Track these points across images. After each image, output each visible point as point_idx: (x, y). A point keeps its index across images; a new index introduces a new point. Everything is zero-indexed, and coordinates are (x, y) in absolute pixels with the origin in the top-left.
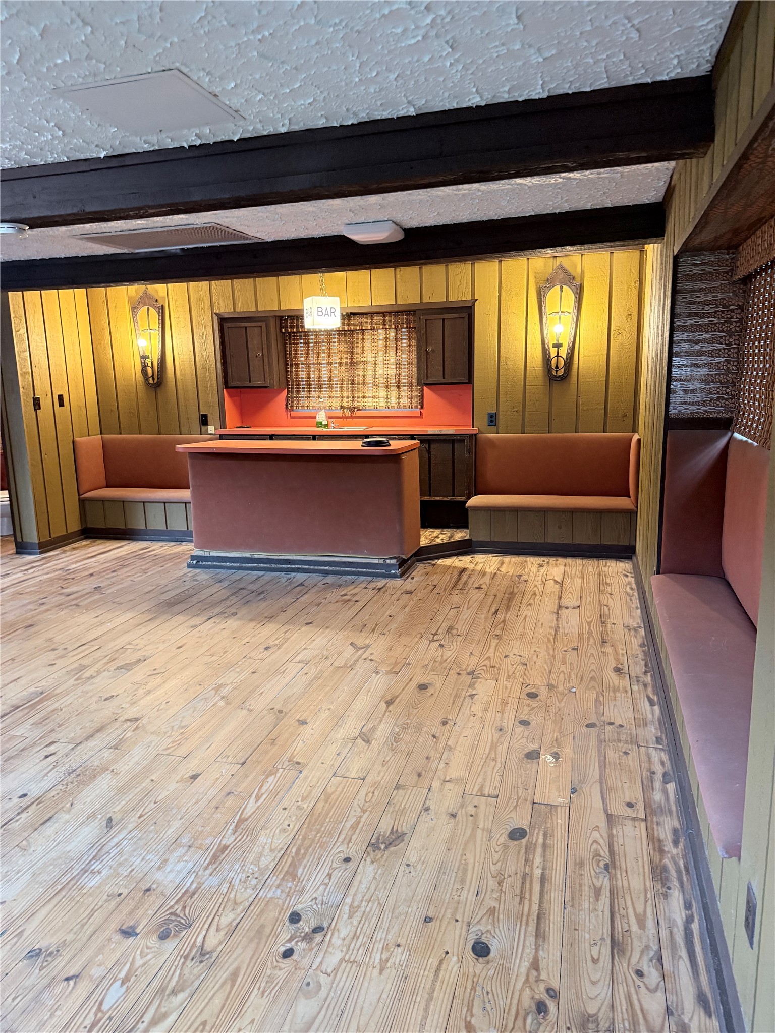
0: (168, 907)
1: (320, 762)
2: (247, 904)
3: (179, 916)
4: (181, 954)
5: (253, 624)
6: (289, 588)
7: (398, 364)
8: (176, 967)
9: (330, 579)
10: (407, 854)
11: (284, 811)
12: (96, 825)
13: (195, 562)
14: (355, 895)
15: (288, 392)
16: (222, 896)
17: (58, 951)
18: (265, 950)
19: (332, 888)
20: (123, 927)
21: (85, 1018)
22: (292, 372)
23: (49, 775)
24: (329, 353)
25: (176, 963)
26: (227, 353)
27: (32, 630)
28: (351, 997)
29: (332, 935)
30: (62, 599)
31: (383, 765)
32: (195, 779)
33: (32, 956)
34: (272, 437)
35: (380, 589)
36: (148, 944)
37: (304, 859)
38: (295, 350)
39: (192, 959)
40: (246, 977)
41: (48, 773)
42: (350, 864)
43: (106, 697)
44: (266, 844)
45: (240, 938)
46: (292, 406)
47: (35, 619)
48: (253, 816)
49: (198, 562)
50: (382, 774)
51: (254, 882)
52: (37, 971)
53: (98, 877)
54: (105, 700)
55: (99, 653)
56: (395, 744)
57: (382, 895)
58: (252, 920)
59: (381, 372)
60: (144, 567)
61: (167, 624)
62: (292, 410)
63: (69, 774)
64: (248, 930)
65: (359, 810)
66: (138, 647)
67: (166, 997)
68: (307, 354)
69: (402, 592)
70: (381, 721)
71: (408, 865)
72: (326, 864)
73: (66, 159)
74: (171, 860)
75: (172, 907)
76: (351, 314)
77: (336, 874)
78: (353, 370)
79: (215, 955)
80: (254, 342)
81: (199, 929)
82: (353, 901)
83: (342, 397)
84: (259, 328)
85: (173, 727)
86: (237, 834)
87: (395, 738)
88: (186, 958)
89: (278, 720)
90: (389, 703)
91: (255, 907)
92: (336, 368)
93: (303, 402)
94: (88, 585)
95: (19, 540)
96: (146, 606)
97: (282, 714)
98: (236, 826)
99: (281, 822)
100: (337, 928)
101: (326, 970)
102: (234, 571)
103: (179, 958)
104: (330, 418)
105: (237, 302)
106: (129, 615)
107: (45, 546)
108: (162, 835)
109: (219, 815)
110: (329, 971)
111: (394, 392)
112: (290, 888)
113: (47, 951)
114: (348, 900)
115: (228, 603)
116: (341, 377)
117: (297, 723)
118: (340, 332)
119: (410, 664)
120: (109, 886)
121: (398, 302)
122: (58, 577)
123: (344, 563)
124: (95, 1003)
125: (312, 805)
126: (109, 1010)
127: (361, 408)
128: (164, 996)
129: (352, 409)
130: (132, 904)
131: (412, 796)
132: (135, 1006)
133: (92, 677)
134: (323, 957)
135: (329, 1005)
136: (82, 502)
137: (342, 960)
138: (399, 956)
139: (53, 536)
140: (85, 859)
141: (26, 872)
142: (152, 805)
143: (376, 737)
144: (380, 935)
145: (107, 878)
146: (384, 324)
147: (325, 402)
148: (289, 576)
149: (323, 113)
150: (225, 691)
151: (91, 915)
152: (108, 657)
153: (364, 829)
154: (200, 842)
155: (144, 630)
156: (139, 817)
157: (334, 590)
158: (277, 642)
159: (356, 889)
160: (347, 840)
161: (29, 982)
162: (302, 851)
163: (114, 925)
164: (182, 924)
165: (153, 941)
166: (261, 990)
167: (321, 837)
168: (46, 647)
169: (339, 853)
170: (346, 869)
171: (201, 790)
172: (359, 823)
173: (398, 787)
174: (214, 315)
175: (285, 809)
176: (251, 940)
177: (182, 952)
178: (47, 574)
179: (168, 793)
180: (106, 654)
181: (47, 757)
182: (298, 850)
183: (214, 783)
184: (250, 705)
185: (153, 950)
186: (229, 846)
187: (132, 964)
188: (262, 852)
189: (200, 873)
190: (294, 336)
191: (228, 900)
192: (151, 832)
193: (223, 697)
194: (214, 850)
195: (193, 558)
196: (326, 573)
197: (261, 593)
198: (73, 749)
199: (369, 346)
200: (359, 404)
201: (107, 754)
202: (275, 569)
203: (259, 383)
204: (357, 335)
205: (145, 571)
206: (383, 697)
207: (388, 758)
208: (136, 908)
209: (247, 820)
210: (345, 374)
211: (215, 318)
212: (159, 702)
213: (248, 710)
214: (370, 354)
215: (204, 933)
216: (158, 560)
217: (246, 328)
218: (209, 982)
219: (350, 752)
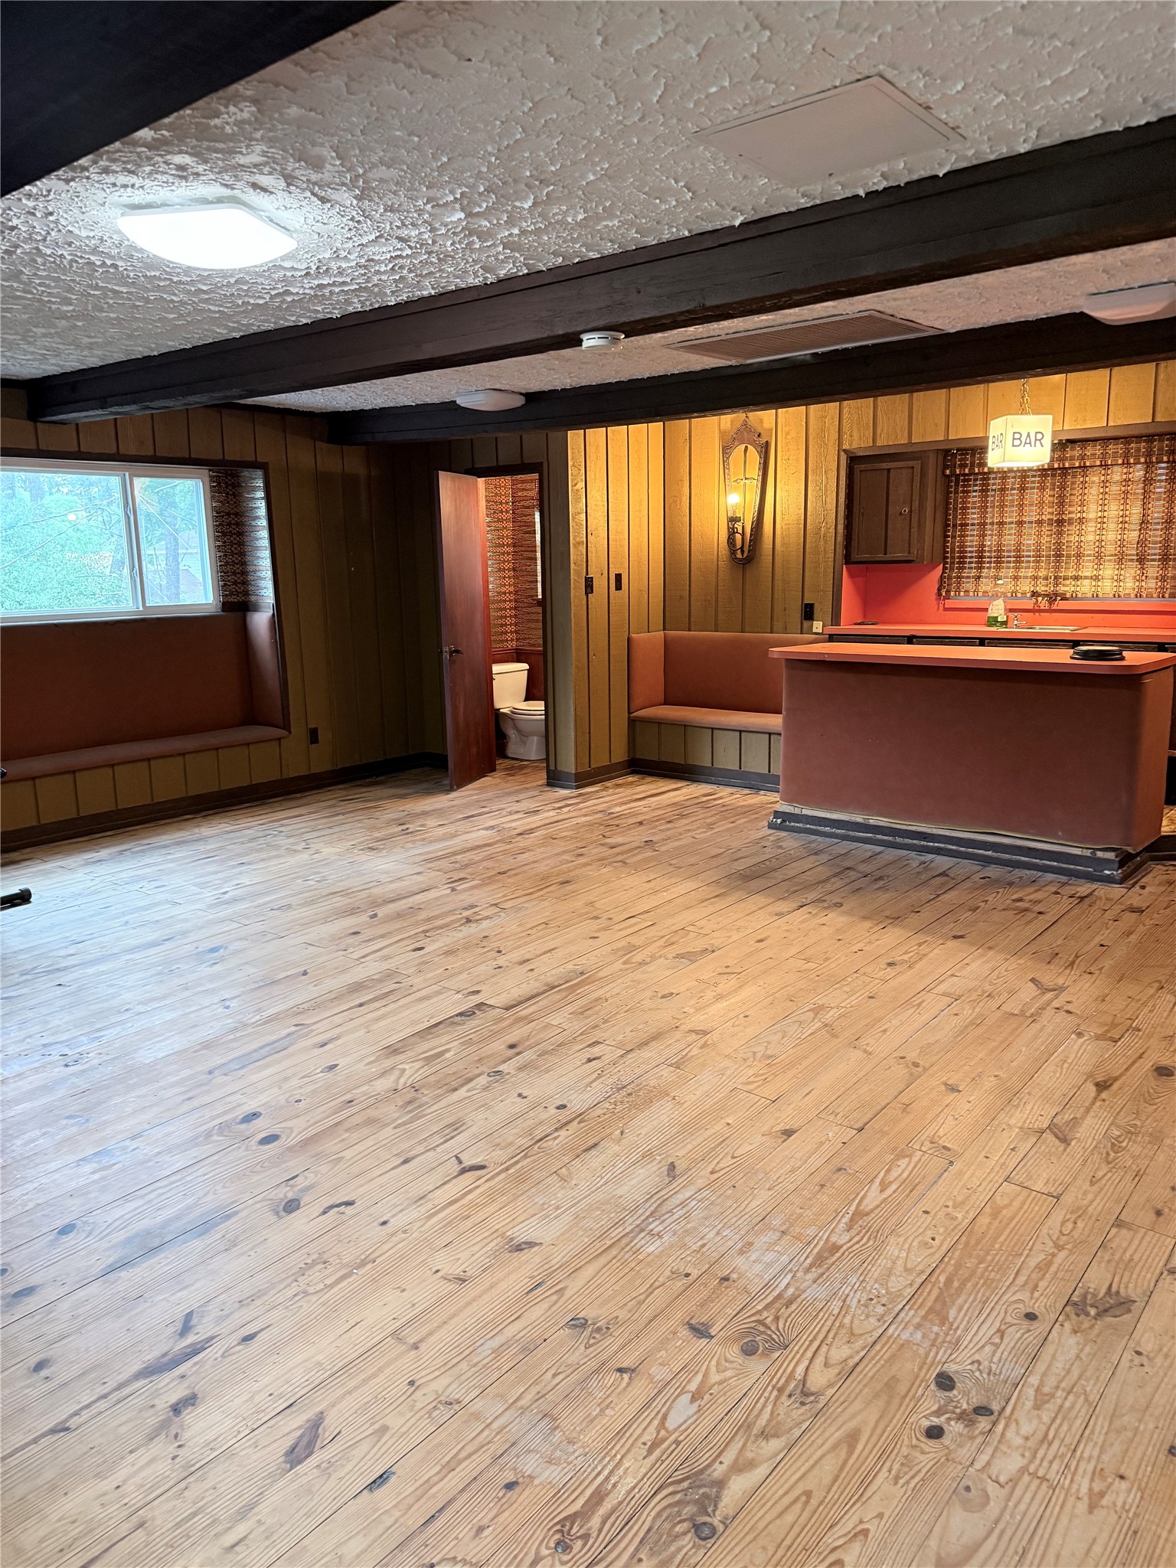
0: (754, 1311)
1: (983, 1154)
2: (870, 1340)
3: (769, 1328)
4: (774, 1382)
5: (868, 924)
6: (924, 877)
7: (1144, 523)
8: (767, 1399)
9: (993, 871)
10: (1137, 1335)
11: (925, 1215)
12: (654, 1169)
13: (779, 821)
14: (1044, 1374)
15: (945, 568)
16: (833, 1318)
17: (608, 1328)
18: (898, 1416)
19: (1006, 1353)
20: (693, 1322)
21: (645, 1429)
22: (954, 537)
23: (593, 1085)
24: (1021, 506)
25: (766, 1394)
26: (856, 509)
27: (569, 888)
28: (1040, 1532)
29: (1006, 1426)
30: (605, 851)
31: (1092, 1184)
32: (790, 1136)
33: (575, 1326)
34: (910, 640)
35: (1082, 898)
36: (728, 1355)
37: (959, 1296)
38: (964, 502)
39: (790, 1396)
40: (870, 1446)
41: (592, 1082)
42: (1035, 1324)
43: (663, 993)
44: (898, 1257)
45: (860, 1386)
46: (948, 592)
47: (572, 874)
48: (877, 1211)
49: (784, 821)
50: (1090, 1197)
51: (880, 1310)
52: (582, 1347)
53: (658, 1243)
54: (662, 997)
55: (652, 932)
56: (1112, 1155)
57: (1093, 1390)
58: (878, 1365)
59: (1111, 536)
60: (708, 821)
61: (742, 905)
62: (947, 597)
63: (619, 1090)
64: (872, 1378)
65: (1051, 1244)
66: (703, 931)
67: (752, 1438)
68: (983, 509)
69: (1123, 907)
70: (1088, 1110)
71: (1139, 1353)
72: (994, 1314)
73: (687, 234)
74: (757, 1245)
75: (759, 1312)
76: (1069, 441)
77: (1013, 1334)
78: (1060, 533)
79: (823, 1400)
80: (900, 490)
81: (798, 1356)
82: (1042, 1383)
83: (1035, 578)
84: (910, 471)
85: (754, 1053)
86: (853, 1232)
87: (1113, 1144)
88: (781, 1390)
89: (913, 1079)
90: (1102, 1086)
91: (882, 1348)
92: (1030, 531)
93: (969, 585)
94: (638, 836)
95: (552, 768)
96: (713, 875)
97: (920, 1069)
98: (851, 1220)
99: (921, 1230)
100: (1014, 1417)
101: (997, 1477)
102: (836, 841)
103: (770, 1388)
104: (1011, 610)
105: (879, 431)
106: (690, 885)
107: (586, 778)
108: (743, 1205)
109: (825, 1198)
110: (1002, 1479)
111: (1131, 571)
112: (937, 1334)
113: (594, 1324)
114: (1034, 1380)
115: (828, 887)
116: (1039, 544)
117: (943, 1088)
118: (1043, 472)
119: (1139, 1030)
120: (673, 1258)
121: (1158, 419)
122: (599, 821)
123: (1020, 848)
124: (657, 1414)
125: (971, 1217)
126: (676, 1430)
127: (1068, 595)
128: (750, 1435)
129: (1052, 597)
130: (705, 1293)
131: (1145, 1243)
132: (711, 1436)
133: (643, 963)
134: (993, 1456)
135: (1002, 1532)
136: (632, 722)
137: (1023, 1470)
138: (1121, 1494)
139: (593, 766)
140: (640, 1212)
141: (566, 1210)
142: (729, 1161)
143: (1078, 1135)
144: (1088, 1450)
145: (671, 1246)
146: (1126, 456)
147: (1005, 585)
148: (922, 858)
149: (1099, 111)
150: (829, 1016)
151: (649, 1292)
152: (664, 939)
153: (1060, 1275)
154: (798, 1230)
155: (711, 909)
156: (712, 1173)
157: (1001, 890)
158: (906, 957)
159: (1046, 1365)
160: (1031, 1285)
161: (573, 1358)
162: (956, 1284)
163: (679, 1315)
164: (774, 1340)
165: (734, 1352)
166: (893, 1472)
167: (986, 1269)
168: (587, 913)
169: (1016, 1302)
170: (1029, 1331)
171: (799, 1155)
172: (1050, 1264)
173: (1119, 1223)
174: (842, 453)
175: (926, 1212)
176: (877, 1396)
177: (775, 1380)
178: (586, 815)
179: (752, 1147)
180: (661, 934)
181: (590, 1060)
182: (949, 1281)
183: (817, 1149)
184: (867, 1044)
185: (734, 1365)
186: (841, 1247)
187: (706, 1375)
188: (891, 1269)
189: (799, 1274)
190: (963, 481)
191: (841, 1325)
192: (728, 1197)
193: (826, 1025)
194: (819, 1247)
195: (777, 814)
196: (987, 861)
197: (878, 879)
198: (622, 1056)
199: (1093, 492)
200: (1067, 589)
201: (666, 1072)
202: (901, 844)
203: (899, 556)
204: (1074, 476)
205: (710, 826)
206: (1090, 1076)
207: (1100, 1174)
208: (709, 1299)
209: (867, 1214)
210: (1045, 539)
211: (843, 457)
212: (732, 1014)
213: (865, 1051)
214: (1093, 507)
215: (806, 1363)
216: (729, 812)
217: (889, 470)
218: (815, 1435)
219: (1034, 1150)
